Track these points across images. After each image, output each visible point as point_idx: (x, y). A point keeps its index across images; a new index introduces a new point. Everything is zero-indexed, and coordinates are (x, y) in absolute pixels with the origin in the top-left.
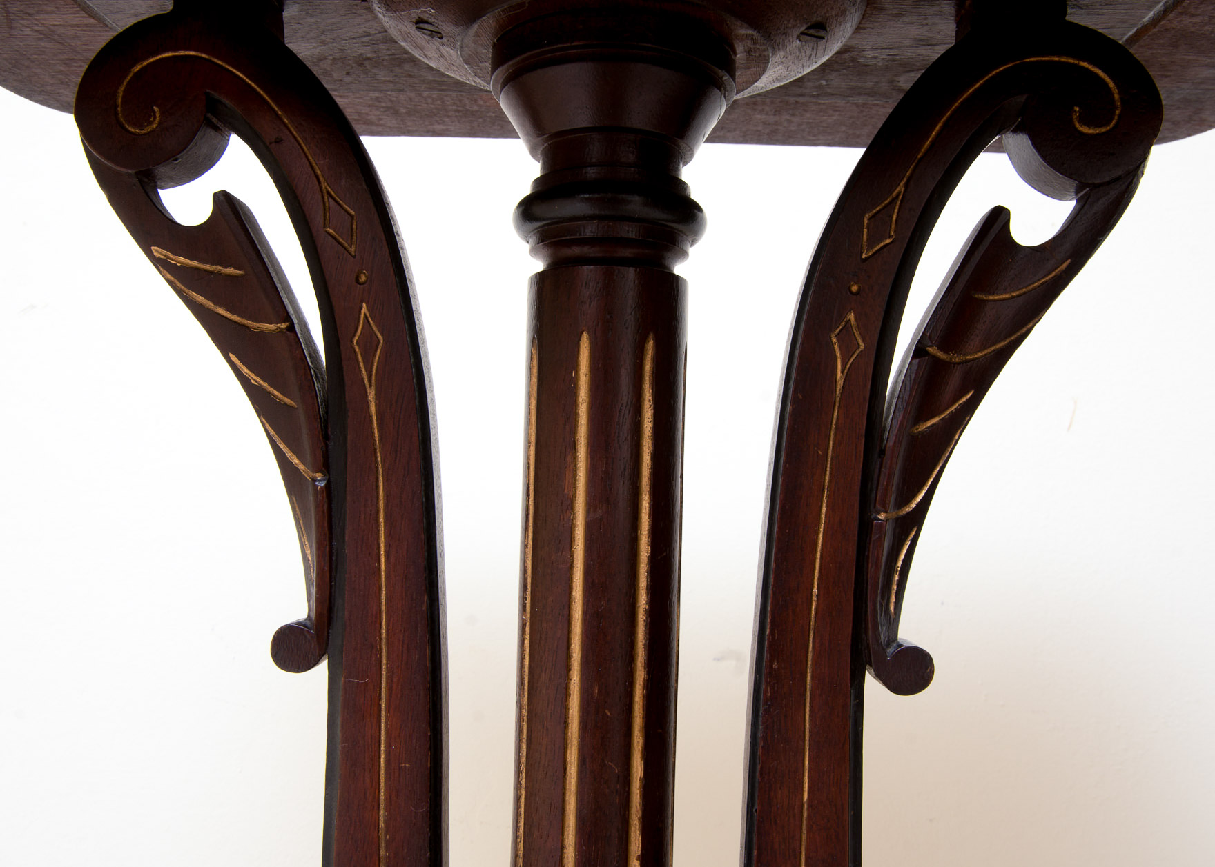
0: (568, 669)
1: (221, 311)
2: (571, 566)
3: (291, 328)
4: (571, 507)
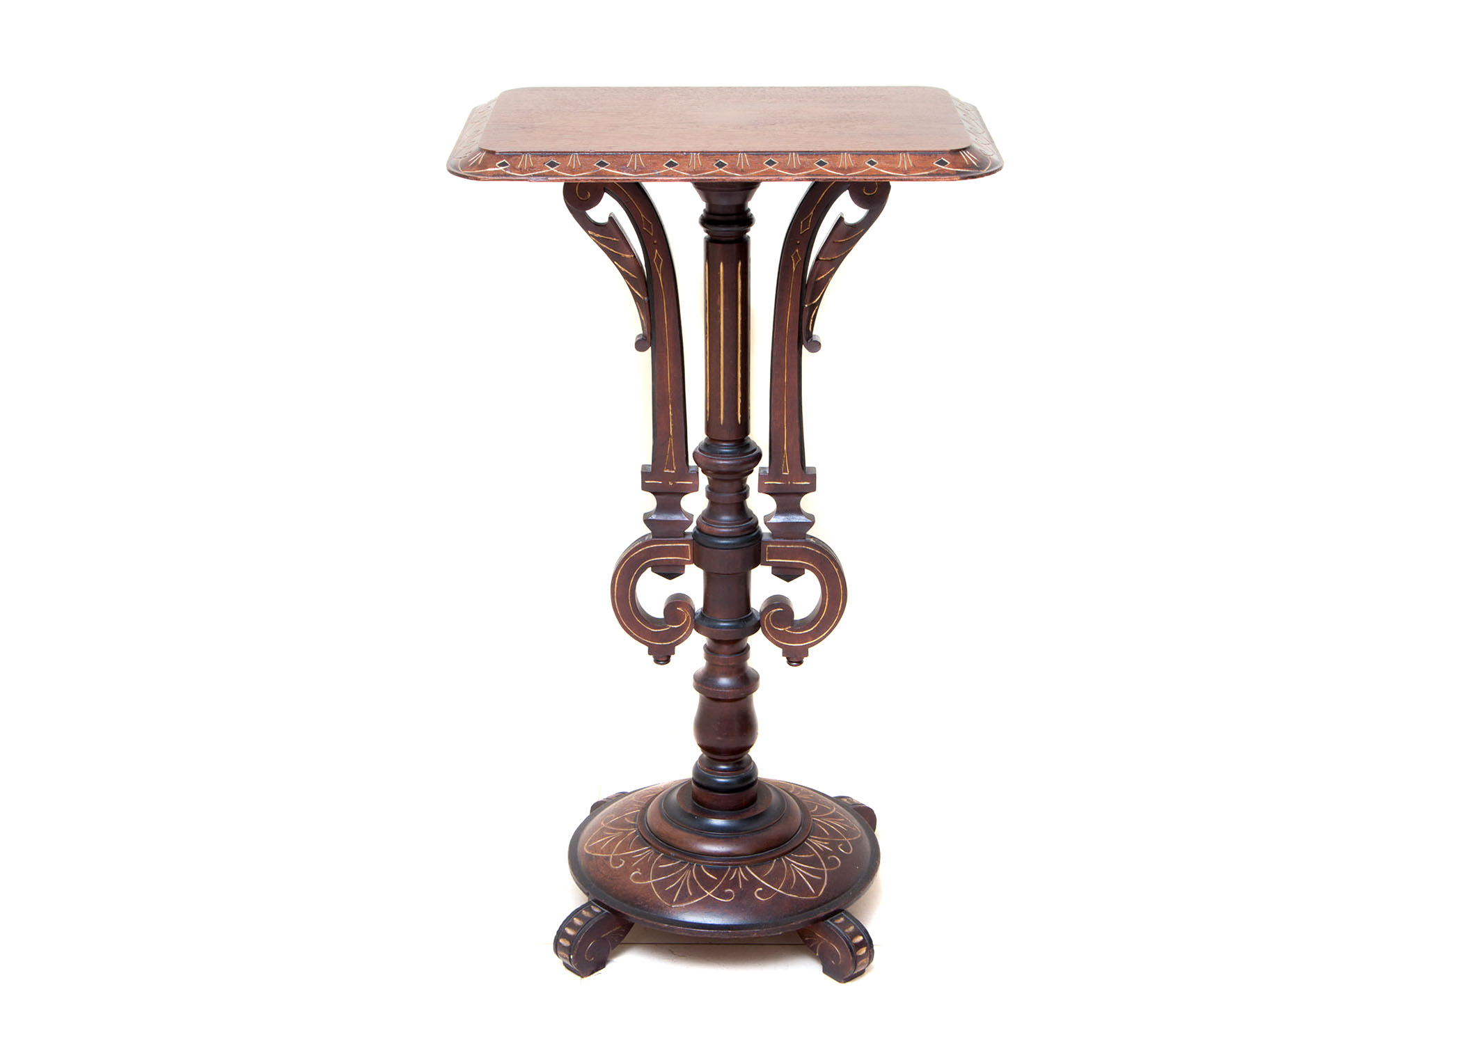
0: (720, 350)
1: (611, 250)
2: (720, 323)
3: (635, 256)
4: (720, 309)
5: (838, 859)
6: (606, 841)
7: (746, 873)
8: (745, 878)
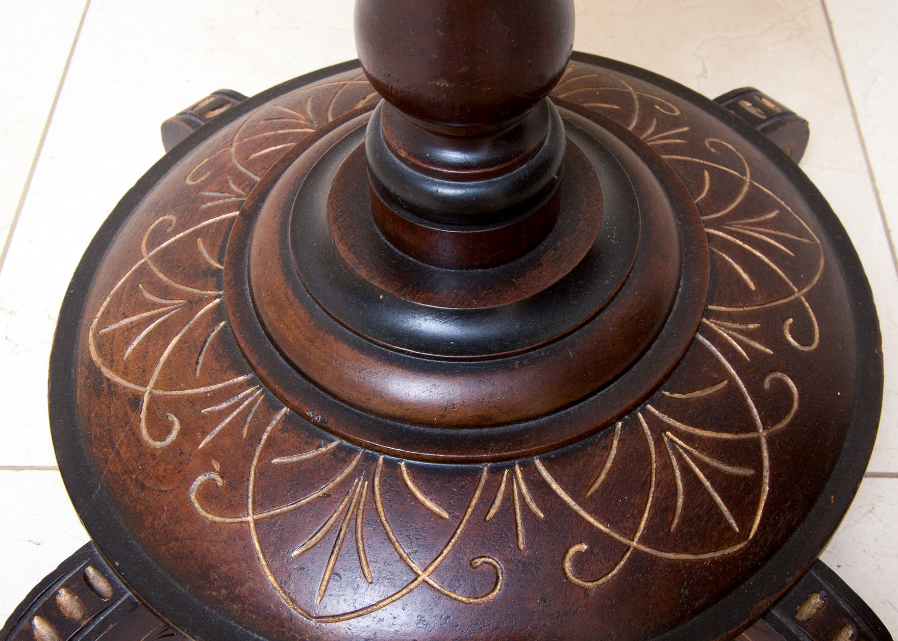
5: (791, 383)
6: (151, 320)
7: (539, 487)
8: (533, 506)
